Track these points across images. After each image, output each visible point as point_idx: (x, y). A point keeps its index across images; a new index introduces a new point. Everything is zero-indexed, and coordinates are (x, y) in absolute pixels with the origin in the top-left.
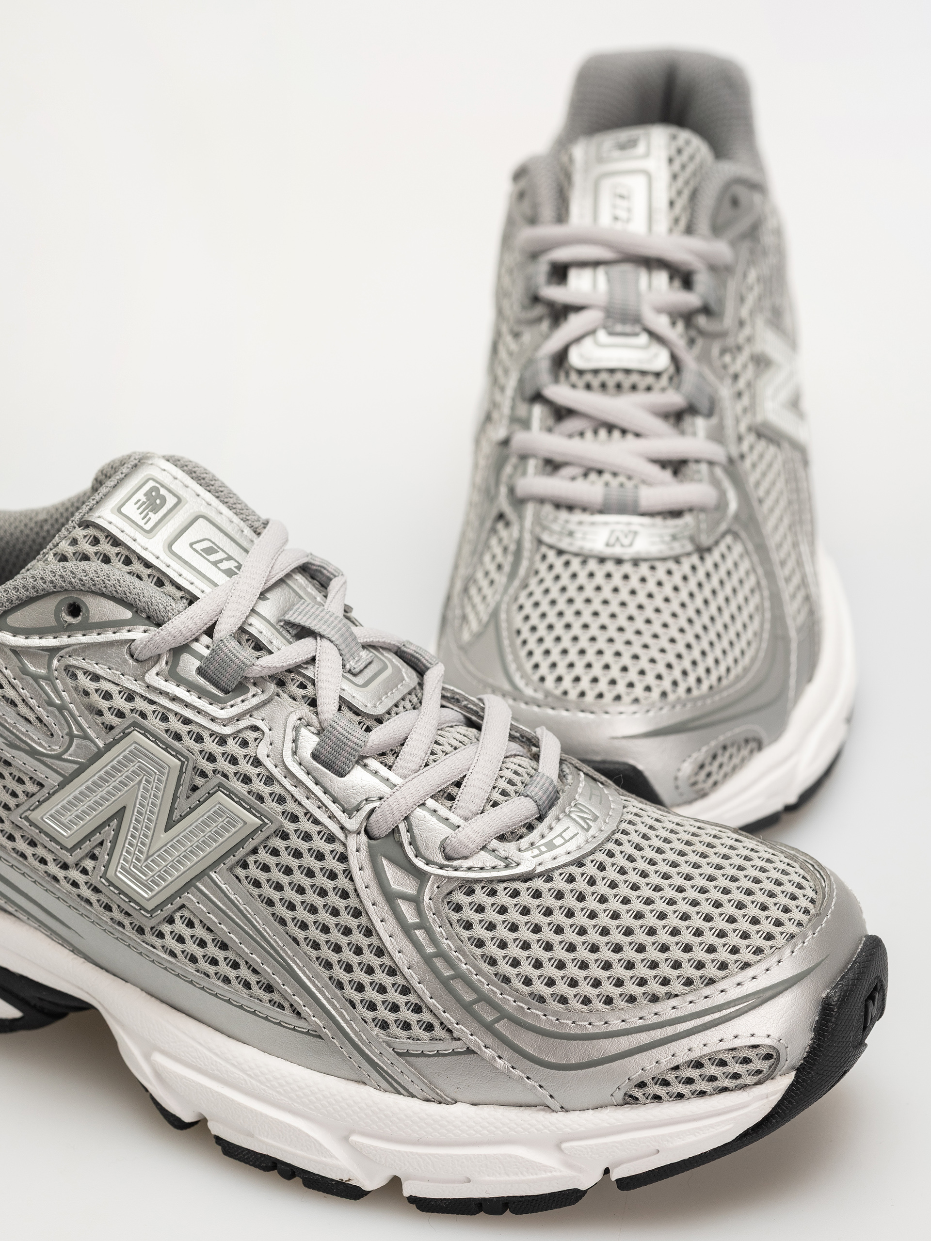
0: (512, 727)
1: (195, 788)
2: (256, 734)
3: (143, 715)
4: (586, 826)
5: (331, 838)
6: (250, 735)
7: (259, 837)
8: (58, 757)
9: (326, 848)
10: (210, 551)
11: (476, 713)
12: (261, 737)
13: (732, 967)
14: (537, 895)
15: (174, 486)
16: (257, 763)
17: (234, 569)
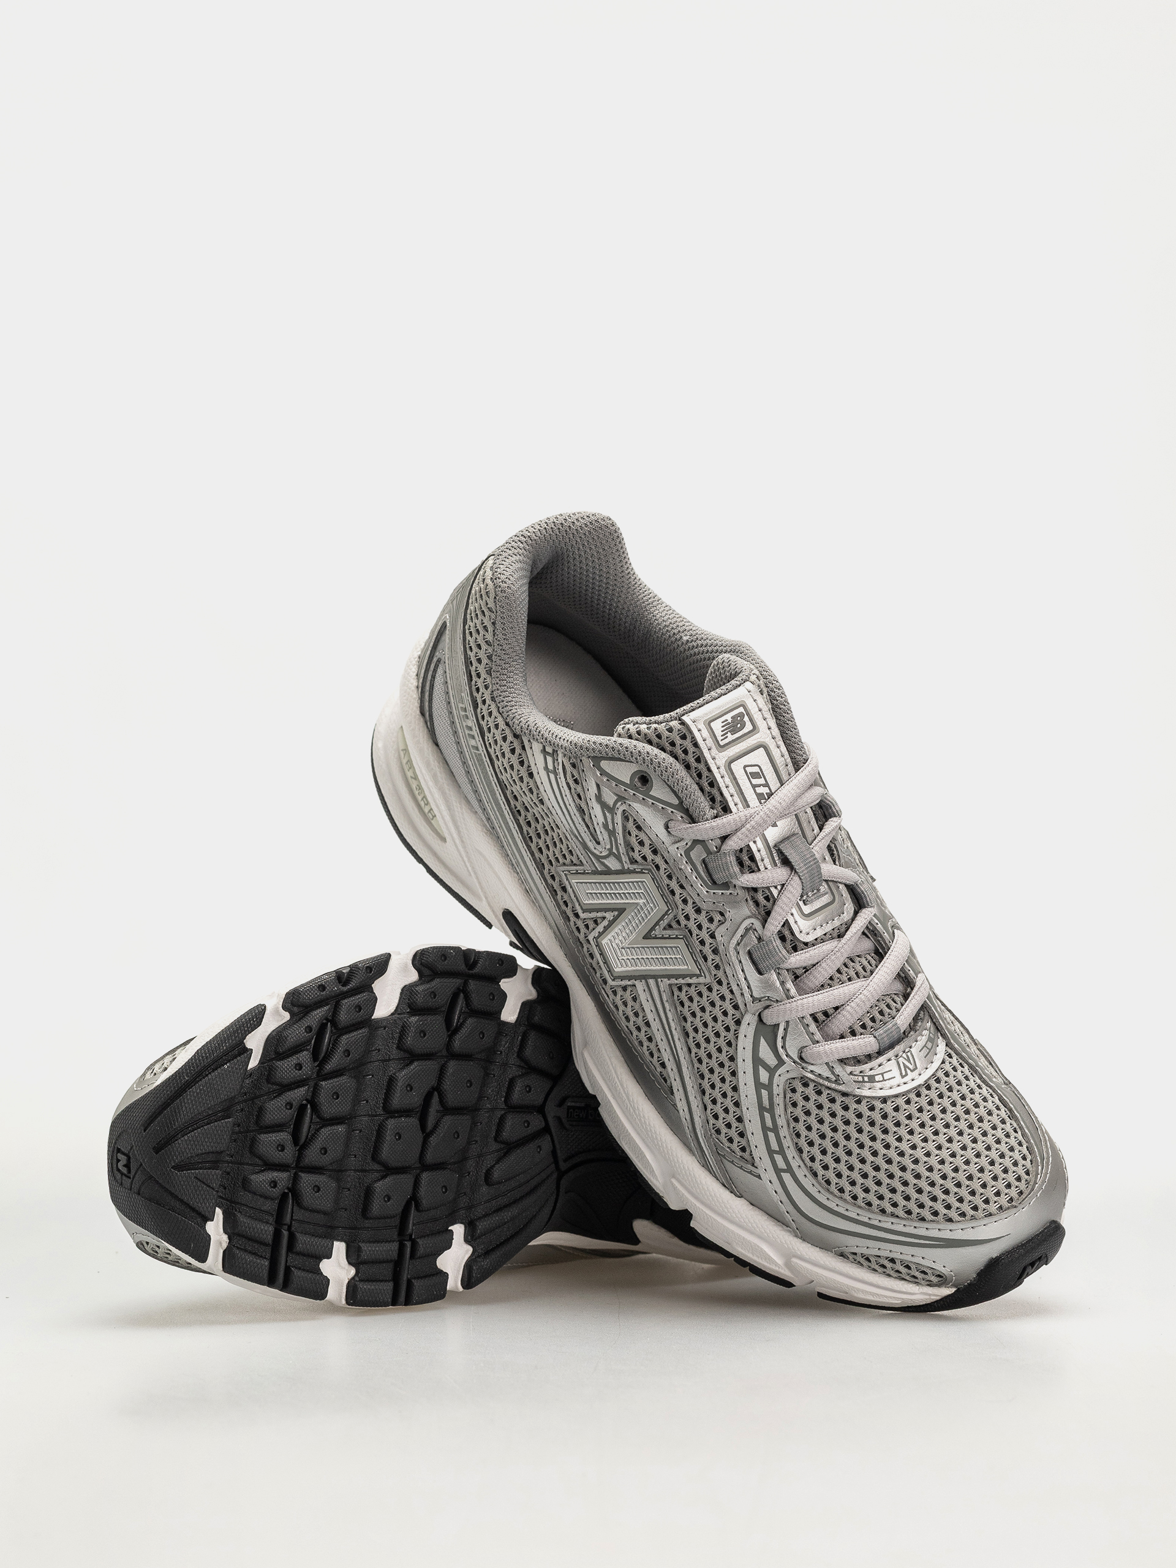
0: (903, 969)
1: (670, 926)
2: (721, 918)
3: (658, 867)
4: (904, 1073)
5: (736, 1007)
6: (717, 918)
7: (694, 980)
8: (598, 858)
9: (731, 1011)
10: (755, 775)
11: (883, 948)
12: (724, 921)
13: (941, 1217)
14: (846, 1108)
15: (757, 717)
16: (713, 936)
17: (766, 796)
